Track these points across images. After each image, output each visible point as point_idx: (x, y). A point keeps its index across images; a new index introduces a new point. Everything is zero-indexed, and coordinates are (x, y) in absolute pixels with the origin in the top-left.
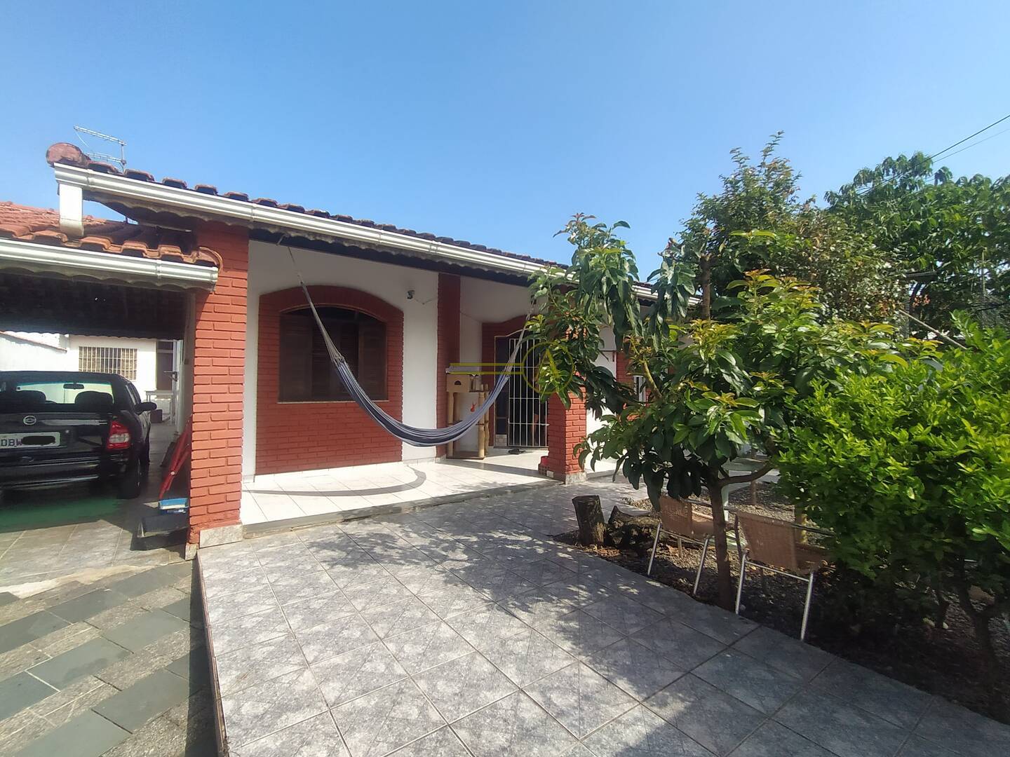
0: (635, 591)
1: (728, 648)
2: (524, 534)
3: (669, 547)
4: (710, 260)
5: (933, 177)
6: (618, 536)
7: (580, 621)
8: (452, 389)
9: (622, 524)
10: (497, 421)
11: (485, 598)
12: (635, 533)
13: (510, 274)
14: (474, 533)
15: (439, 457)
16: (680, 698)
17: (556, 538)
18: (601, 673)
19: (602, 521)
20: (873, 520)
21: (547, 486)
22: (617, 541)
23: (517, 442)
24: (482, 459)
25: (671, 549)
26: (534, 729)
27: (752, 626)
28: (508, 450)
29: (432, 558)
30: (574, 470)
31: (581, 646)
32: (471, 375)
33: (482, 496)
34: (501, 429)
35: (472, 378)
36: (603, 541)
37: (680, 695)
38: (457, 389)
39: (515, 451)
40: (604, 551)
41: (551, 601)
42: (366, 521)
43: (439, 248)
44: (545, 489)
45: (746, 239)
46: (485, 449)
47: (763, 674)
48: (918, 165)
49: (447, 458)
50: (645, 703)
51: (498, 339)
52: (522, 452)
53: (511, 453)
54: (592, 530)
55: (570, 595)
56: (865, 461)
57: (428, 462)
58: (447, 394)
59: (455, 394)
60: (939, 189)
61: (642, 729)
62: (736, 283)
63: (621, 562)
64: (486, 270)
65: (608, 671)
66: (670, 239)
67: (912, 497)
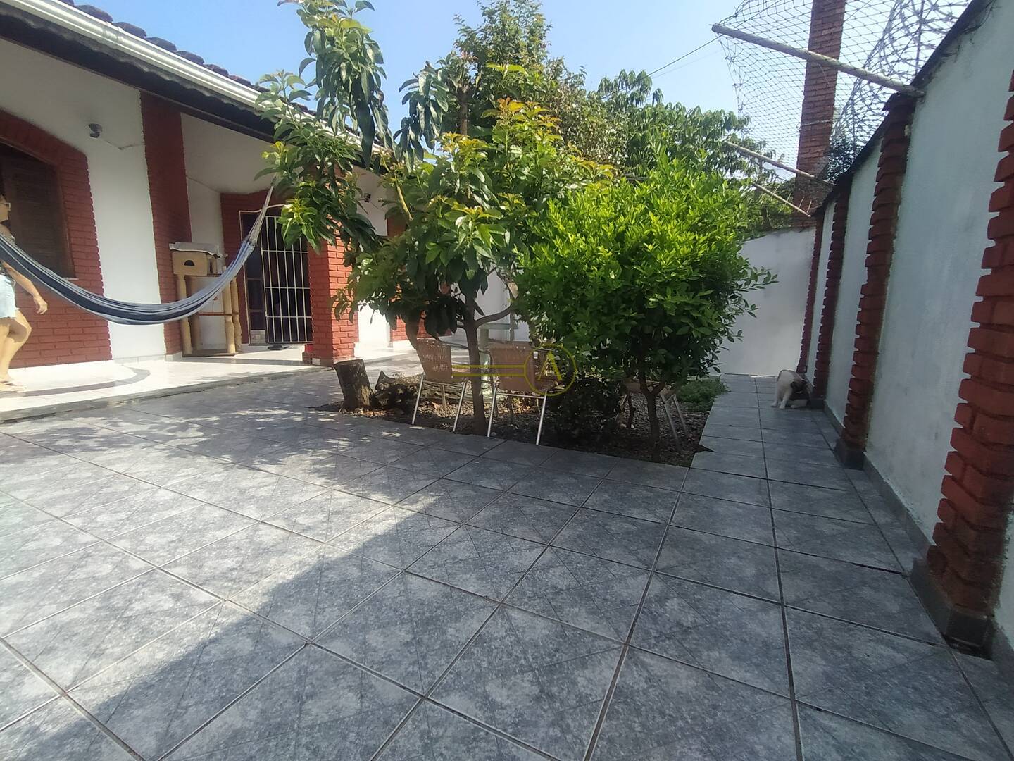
0: (397, 435)
1: (477, 458)
2: (280, 409)
3: (434, 404)
4: (467, 92)
5: (652, 97)
6: (383, 398)
7: (336, 461)
8: (181, 271)
9: (388, 385)
10: (251, 315)
11: (224, 462)
12: (401, 392)
13: (243, 108)
14: (215, 414)
15: (172, 354)
16: (431, 495)
17: (317, 409)
18: (355, 494)
19: (368, 385)
20: (586, 309)
21: (312, 372)
22: (383, 403)
23: (279, 337)
24: (233, 355)
25: (436, 406)
26: (272, 546)
27: (500, 441)
28: (267, 347)
29: (150, 439)
30: (343, 355)
31: (336, 479)
32: (207, 254)
33: (230, 384)
34: (257, 324)
35: (210, 257)
36: (369, 404)
37: (432, 493)
38: (189, 271)
39: (276, 347)
40: (370, 413)
41: (306, 453)
42: (46, 419)
43: (121, 38)
44: (310, 374)
45: (500, 74)
46: (236, 344)
47: (504, 467)
48: (642, 81)
49: (183, 357)
50: (398, 505)
51: (244, 215)
52: (285, 348)
53: (271, 349)
54: (356, 394)
55: (329, 446)
56: (582, 253)
57: (155, 360)
58: (175, 278)
59: (187, 278)
60: (655, 109)
61: (392, 521)
62: (490, 113)
63: (384, 418)
64: (207, 94)
65: (363, 491)
66: (427, 62)
67: (613, 277)
